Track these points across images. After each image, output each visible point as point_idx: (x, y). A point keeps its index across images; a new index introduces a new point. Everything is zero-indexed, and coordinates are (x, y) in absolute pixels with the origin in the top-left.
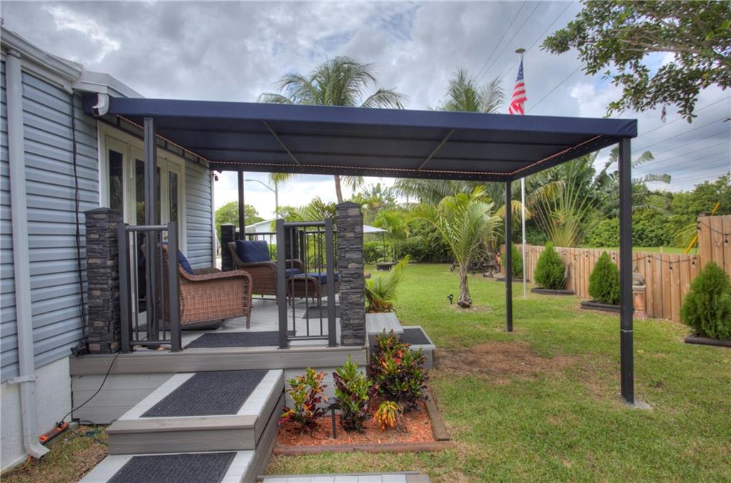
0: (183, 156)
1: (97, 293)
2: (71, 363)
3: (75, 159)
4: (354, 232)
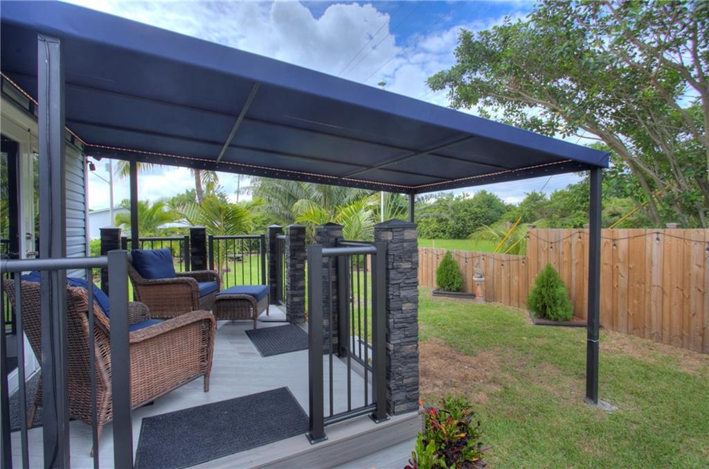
4: (411, 261)
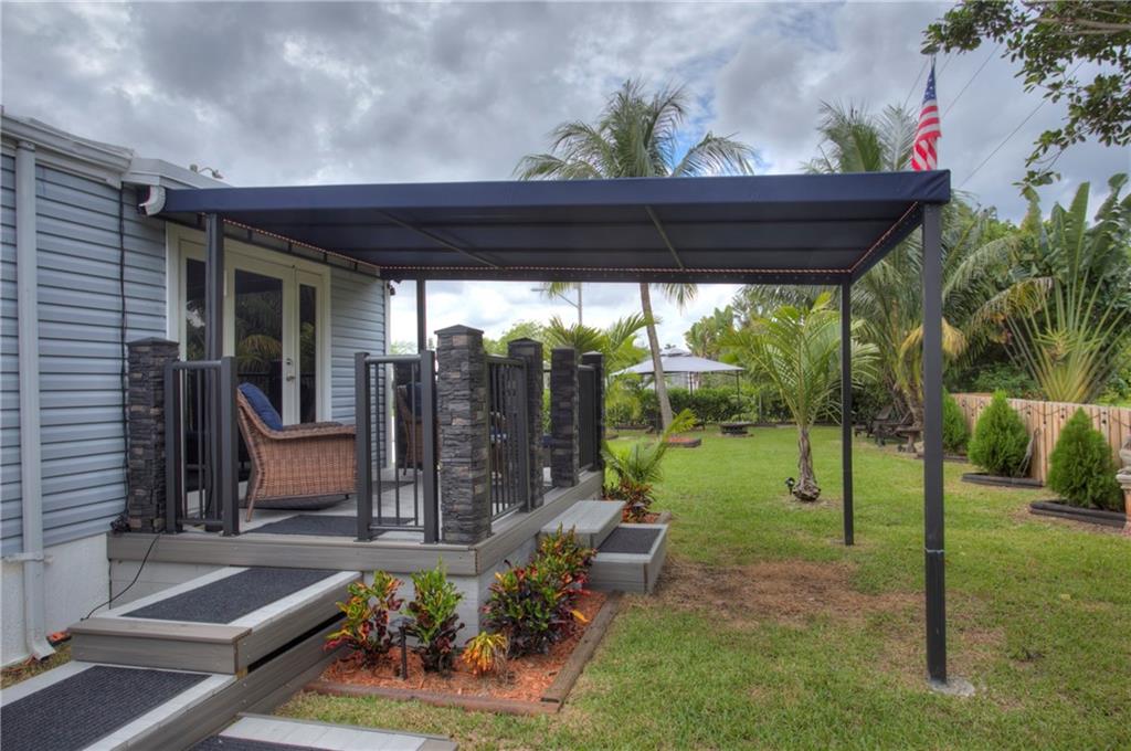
0: (324, 261)
1: (139, 451)
2: (108, 542)
3: (122, 274)
4: (460, 371)
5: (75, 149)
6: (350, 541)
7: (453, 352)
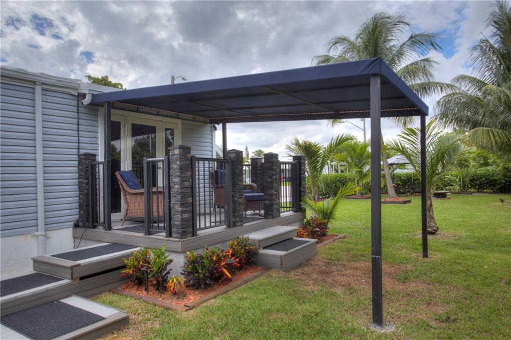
0: (177, 118)
1: (82, 197)
2: (73, 231)
3: (78, 128)
4: (176, 165)
5: (56, 82)
6: (142, 235)
7: (174, 156)
